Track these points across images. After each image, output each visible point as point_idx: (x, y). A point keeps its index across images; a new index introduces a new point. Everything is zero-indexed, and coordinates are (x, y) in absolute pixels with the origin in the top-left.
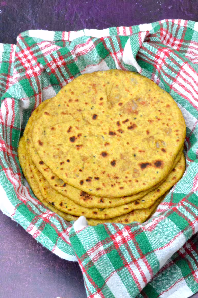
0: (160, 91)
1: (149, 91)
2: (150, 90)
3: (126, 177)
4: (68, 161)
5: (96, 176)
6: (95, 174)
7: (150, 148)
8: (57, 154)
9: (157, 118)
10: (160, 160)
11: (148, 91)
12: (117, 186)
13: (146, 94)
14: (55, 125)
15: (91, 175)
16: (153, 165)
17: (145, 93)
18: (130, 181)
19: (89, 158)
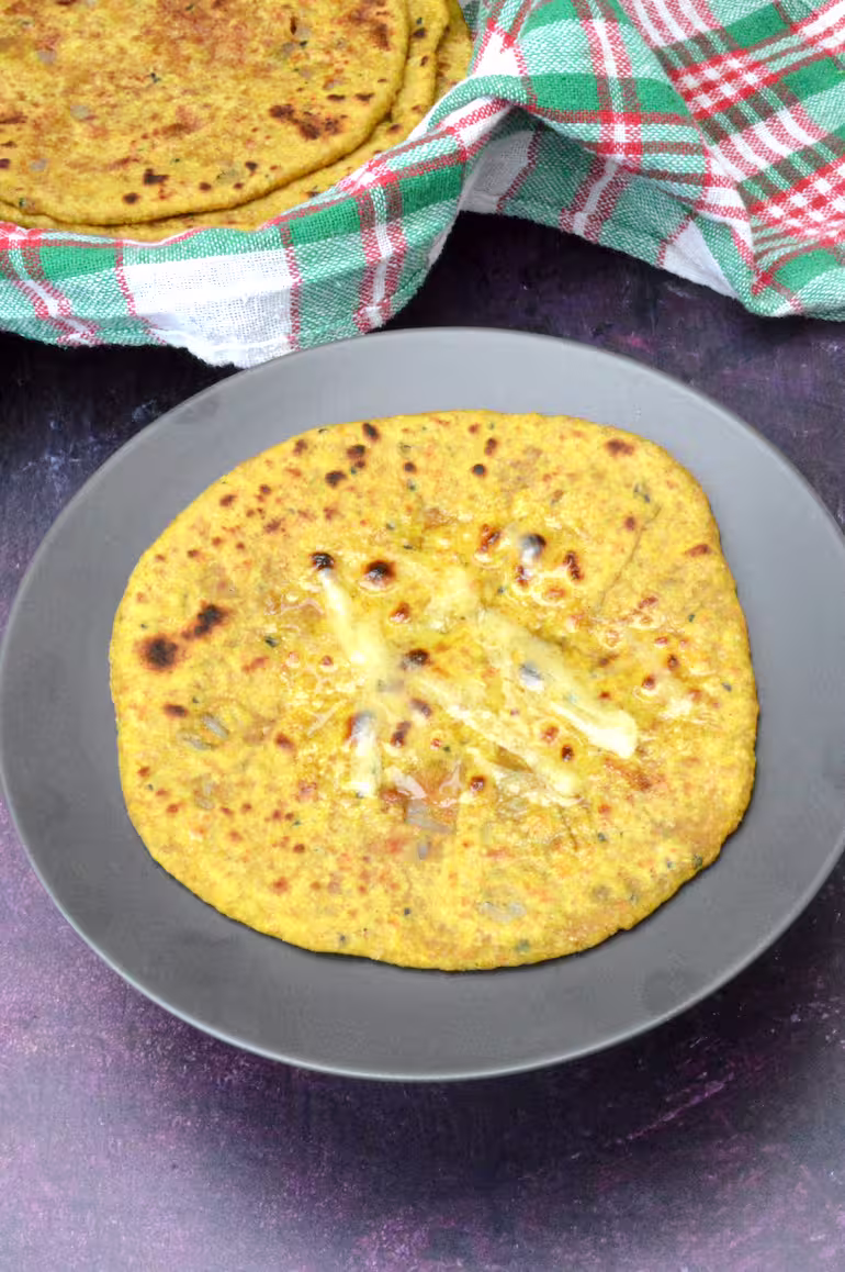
0: (358, 933)
1: (407, 906)
2: (407, 912)
3: (241, 546)
4: (479, 470)
5: (343, 485)
6: (352, 489)
7: (232, 696)
8: (537, 465)
9: (289, 816)
10: (162, 671)
11: (411, 905)
12: (247, 499)
13: (411, 887)
14: (637, 546)
15: (363, 479)
16: (177, 641)
17: (419, 889)
18: (217, 542)
19: (423, 532)
